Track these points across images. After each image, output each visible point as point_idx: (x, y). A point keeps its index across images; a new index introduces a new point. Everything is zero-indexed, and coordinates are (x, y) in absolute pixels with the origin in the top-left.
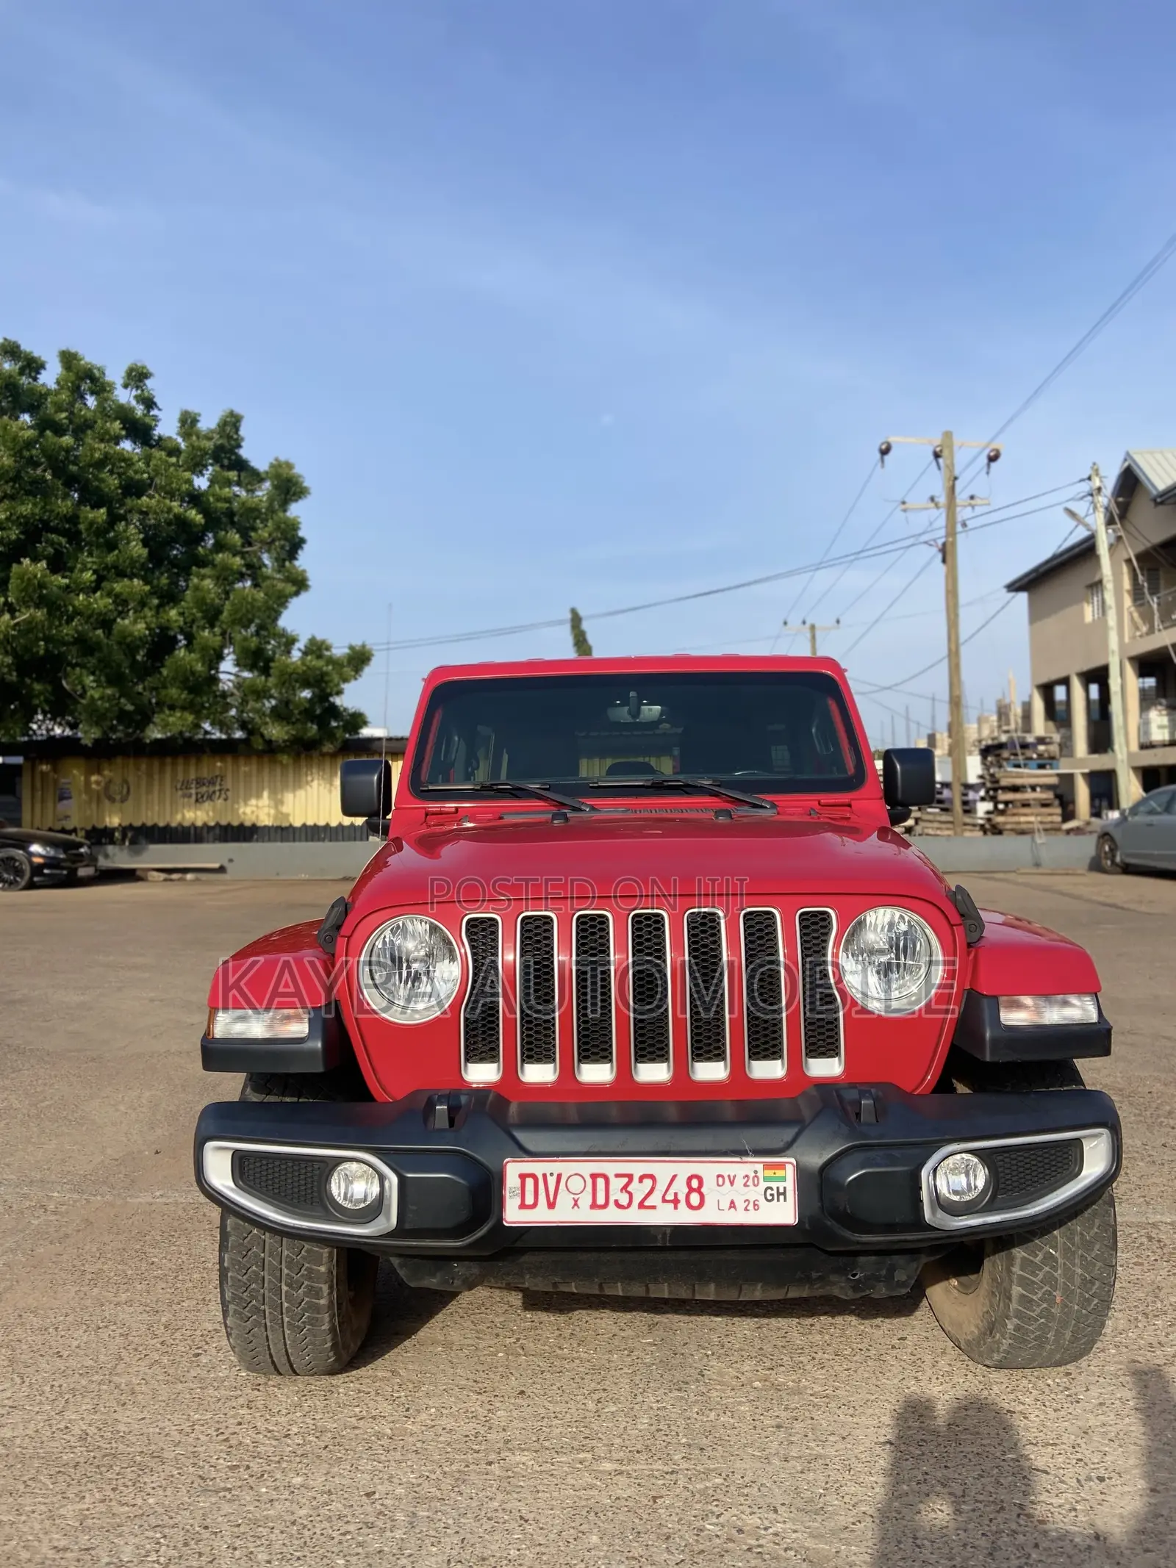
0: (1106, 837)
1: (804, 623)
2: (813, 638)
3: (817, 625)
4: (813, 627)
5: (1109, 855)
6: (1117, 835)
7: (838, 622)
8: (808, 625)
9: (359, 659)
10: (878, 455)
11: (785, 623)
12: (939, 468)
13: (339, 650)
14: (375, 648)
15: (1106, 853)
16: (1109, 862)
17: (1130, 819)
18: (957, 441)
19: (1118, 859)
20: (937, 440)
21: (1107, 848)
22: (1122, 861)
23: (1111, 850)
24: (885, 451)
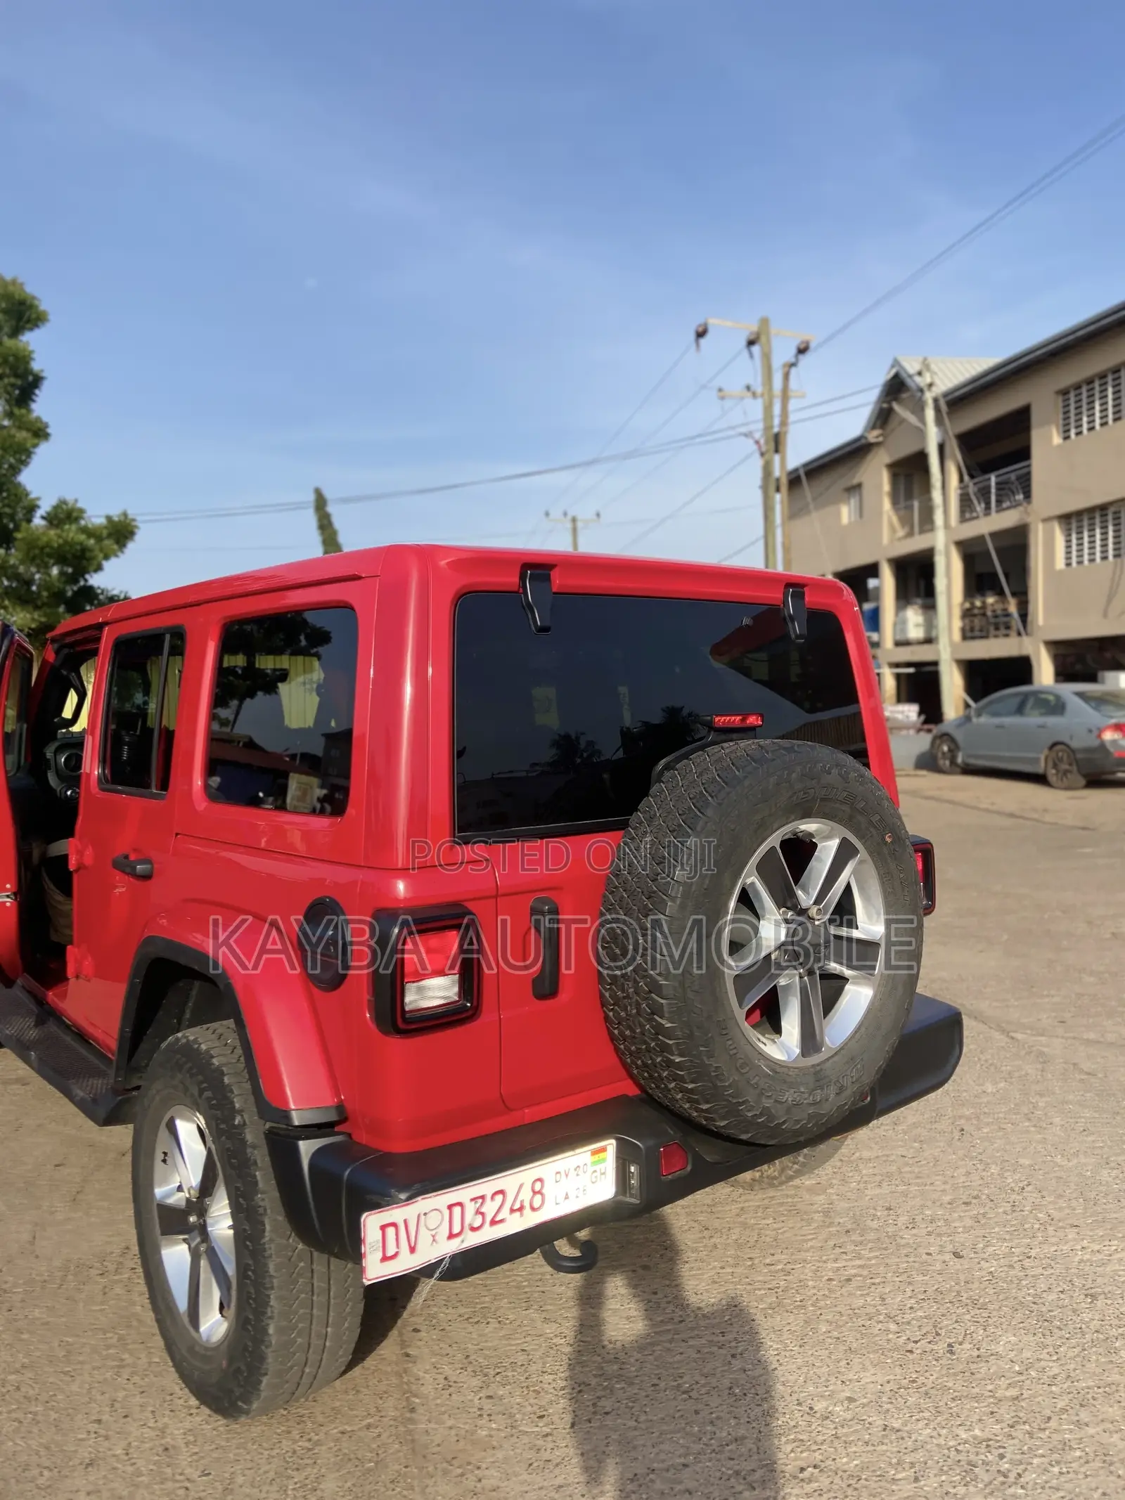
0: (945, 738)
1: (565, 514)
2: (575, 530)
3: (579, 517)
4: (574, 520)
5: (949, 755)
6: (959, 736)
7: (598, 515)
8: (569, 517)
9: (121, 533)
10: (692, 336)
11: (547, 514)
12: (751, 356)
13: (96, 516)
14: (138, 518)
15: (944, 753)
16: (947, 763)
17: (974, 720)
18: (773, 330)
19: (959, 760)
20: (754, 328)
21: (945, 748)
22: (963, 762)
23: (950, 750)
24: (701, 334)
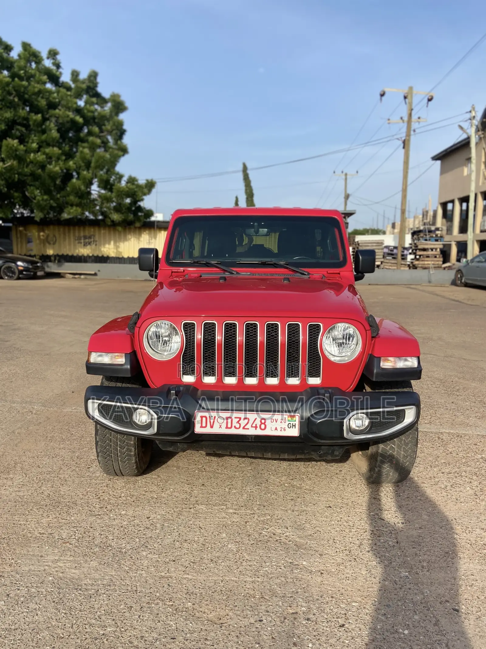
0: (459, 271)
1: (342, 172)
2: (346, 179)
3: (348, 173)
4: (346, 175)
5: (460, 279)
6: (464, 271)
7: (357, 172)
8: (344, 173)
9: (150, 185)
10: (379, 97)
11: (334, 172)
12: (406, 103)
13: (142, 181)
15: (458, 278)
16: (459, 282)
17: (470, 264)
18: (415, 91)
19: (463, 281)
20: (406, 90)
21: (459, 276)
22: (465, 281)
23: (461, 277)
24: (382, 95)
